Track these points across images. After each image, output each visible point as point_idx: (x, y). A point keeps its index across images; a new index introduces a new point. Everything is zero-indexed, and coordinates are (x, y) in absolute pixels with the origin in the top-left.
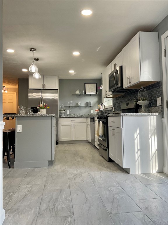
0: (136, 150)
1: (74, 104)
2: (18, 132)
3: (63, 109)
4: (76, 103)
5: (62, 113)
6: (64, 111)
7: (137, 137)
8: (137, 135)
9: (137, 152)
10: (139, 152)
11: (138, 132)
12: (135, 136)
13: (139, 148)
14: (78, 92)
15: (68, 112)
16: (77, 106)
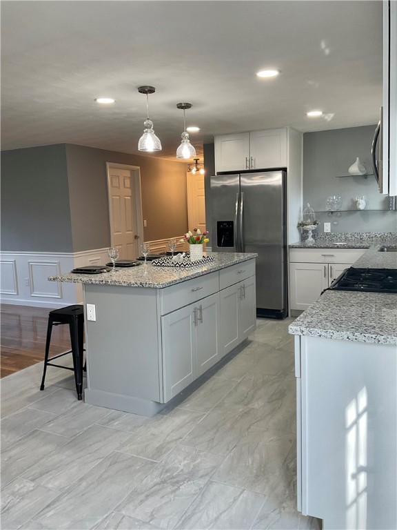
0: (351, 468)
1: (345, 206)
2: (88, 319)
3: (309, 221)
4: (352, 200)
5: (306, 232)
6: (312, 227)
7: (356, 422)
8: (359, 416)
9: (355, 476)
10: (363, 477)
11: (363, 401)
12: (351, 415)
13: (363, 462)
14: (355, 169)
15: (327, 227)
16: (353, 210)
